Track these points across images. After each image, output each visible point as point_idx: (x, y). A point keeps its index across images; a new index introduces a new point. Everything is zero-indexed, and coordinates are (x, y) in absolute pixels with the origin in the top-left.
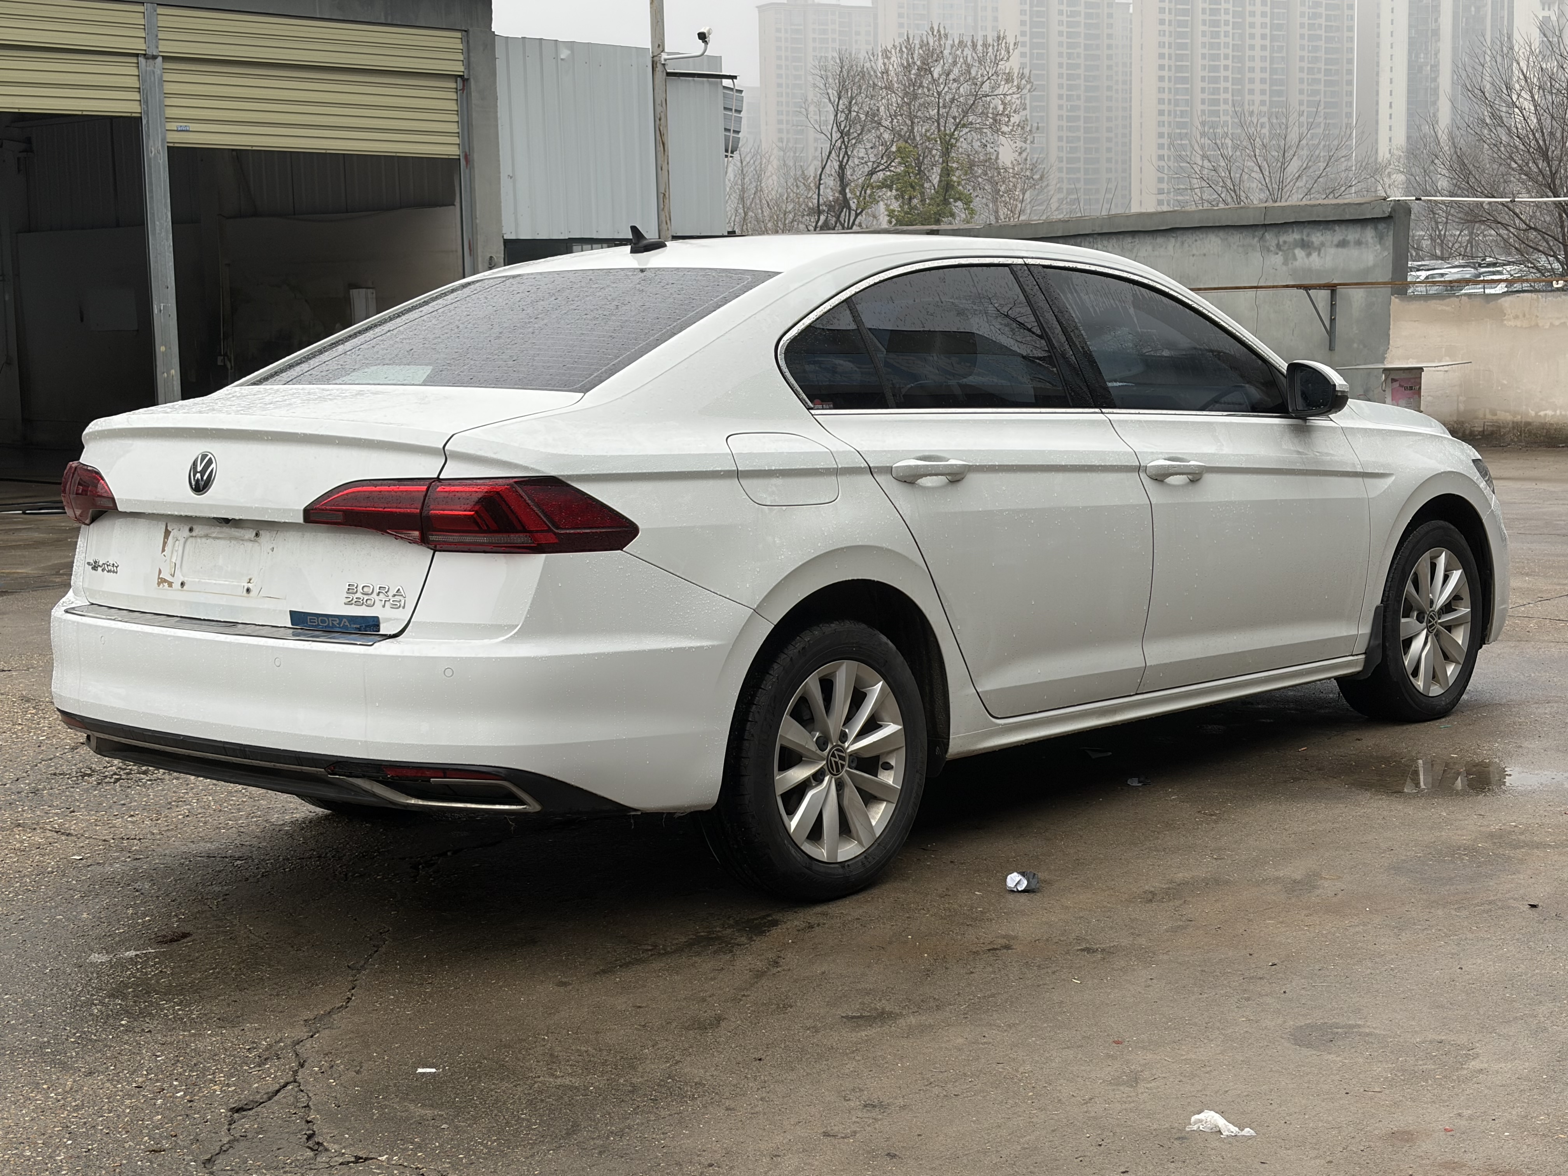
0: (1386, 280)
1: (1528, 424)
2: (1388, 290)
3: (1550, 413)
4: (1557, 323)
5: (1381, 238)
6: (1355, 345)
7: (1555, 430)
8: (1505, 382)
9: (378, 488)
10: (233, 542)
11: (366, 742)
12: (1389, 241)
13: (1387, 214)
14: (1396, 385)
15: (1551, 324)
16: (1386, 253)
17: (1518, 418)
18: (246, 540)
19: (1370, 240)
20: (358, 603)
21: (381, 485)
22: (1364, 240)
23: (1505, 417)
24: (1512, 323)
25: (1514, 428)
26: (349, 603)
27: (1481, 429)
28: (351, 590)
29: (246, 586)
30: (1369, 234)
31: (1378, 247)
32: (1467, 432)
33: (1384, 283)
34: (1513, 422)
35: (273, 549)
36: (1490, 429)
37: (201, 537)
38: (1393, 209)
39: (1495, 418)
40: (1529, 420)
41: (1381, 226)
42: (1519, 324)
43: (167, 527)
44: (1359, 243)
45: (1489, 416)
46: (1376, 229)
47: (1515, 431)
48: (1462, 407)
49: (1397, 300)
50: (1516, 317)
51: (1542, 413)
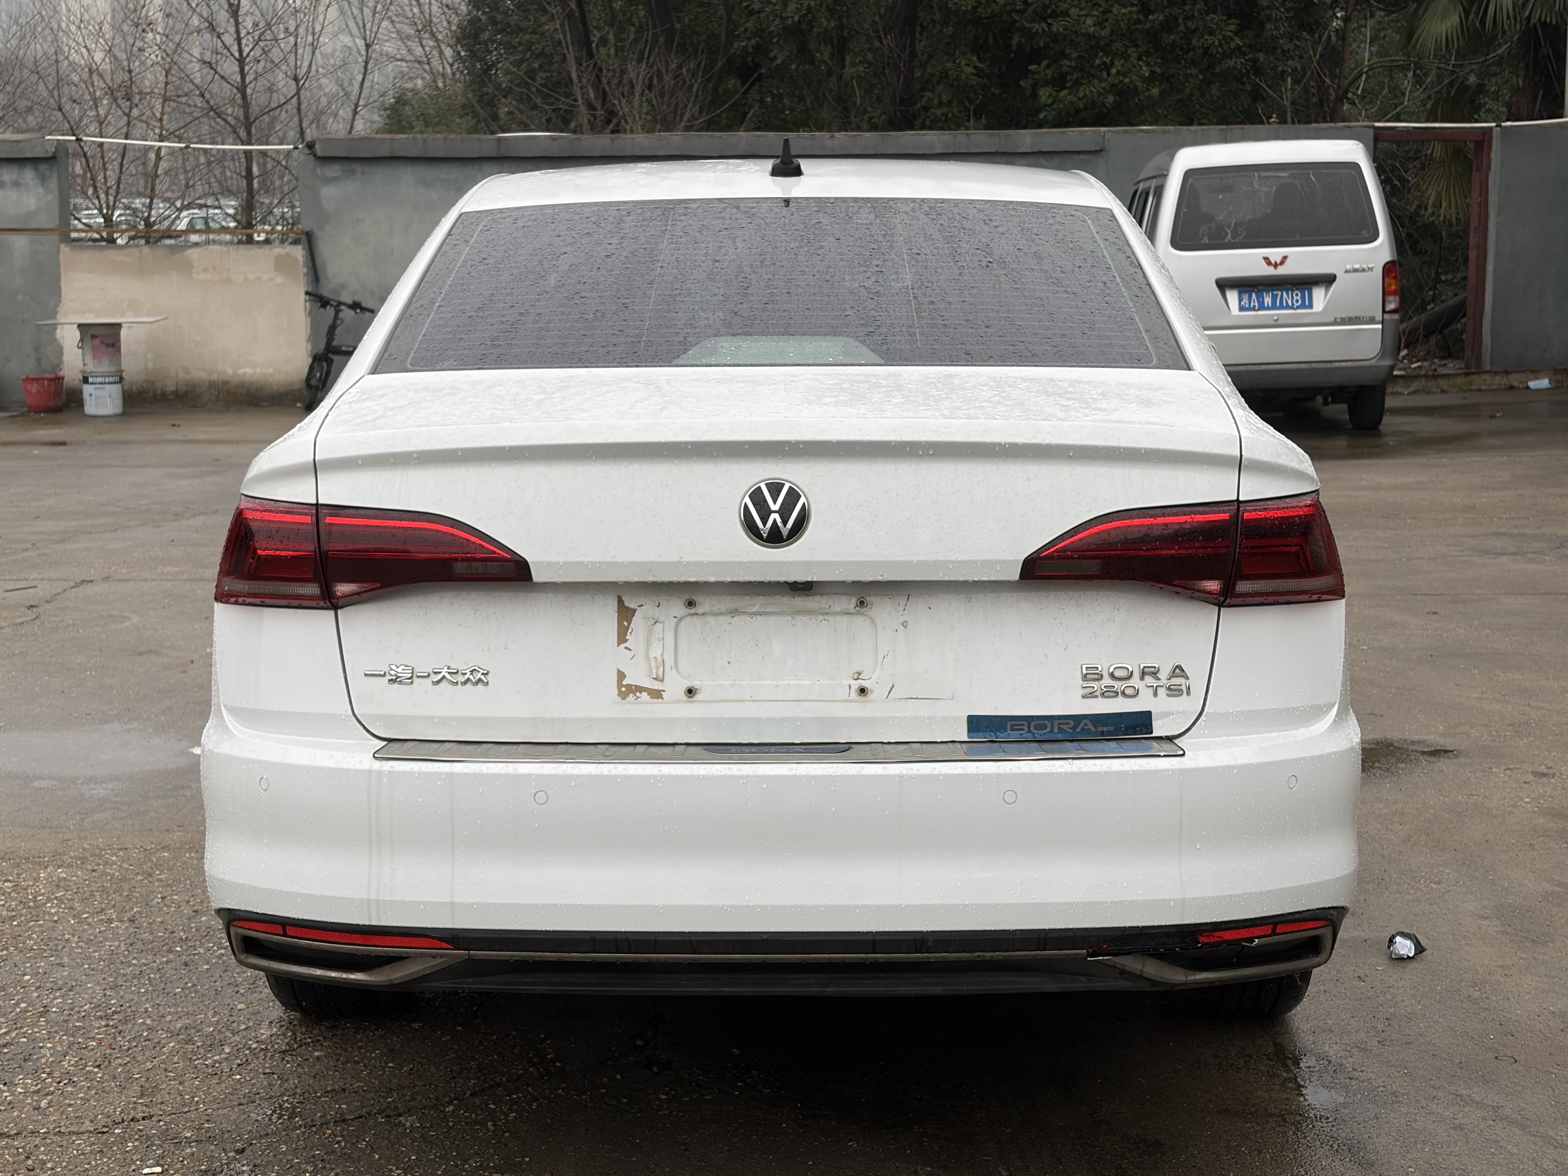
0: (52, 226)
1: (225, 383)
2: (55, 238)
3: (249, 371)
4: (251, 277)
5: (43, 180)
6: (20, 297)
7: (257, 388)
8: (198, 339)
9: (1160, 520)
10: (799, 618)
11: (1183, 899)
12: (53, 184)
13: (50, 155)
14: (97, 342)
15: (246, 279)
16: (50, 197)
17: (214, 377)
18: (836, 614)
19: (31, 182)
20: (1109, 693)
21: (1164, 515)
22: (23, 182)
23: (200, 375)
24: (201, 277)
25: (210, 387)
26: (1091, 695)
27: (173, 389)
28: (1091, 675)
29: (856, 685)
30: (29, 175)
31: (41, 190)
32: (159, 392)
33: (52, 230)
34: (210, 381)
35: (905, 624)
36: (184, 388)
37: (717, 614)
38: (57, 150)
39: (189, 377)
40: (227, 379)
41: (43, 167)
42: (209, 277)
43: (620, 602)
44: (16, 184)
45: (182, 375)
46: (36, 169)
47: (212, 390)
48: (150, 365)
49: (67, 249)
50: (206, 270)
51: (241, 371)
